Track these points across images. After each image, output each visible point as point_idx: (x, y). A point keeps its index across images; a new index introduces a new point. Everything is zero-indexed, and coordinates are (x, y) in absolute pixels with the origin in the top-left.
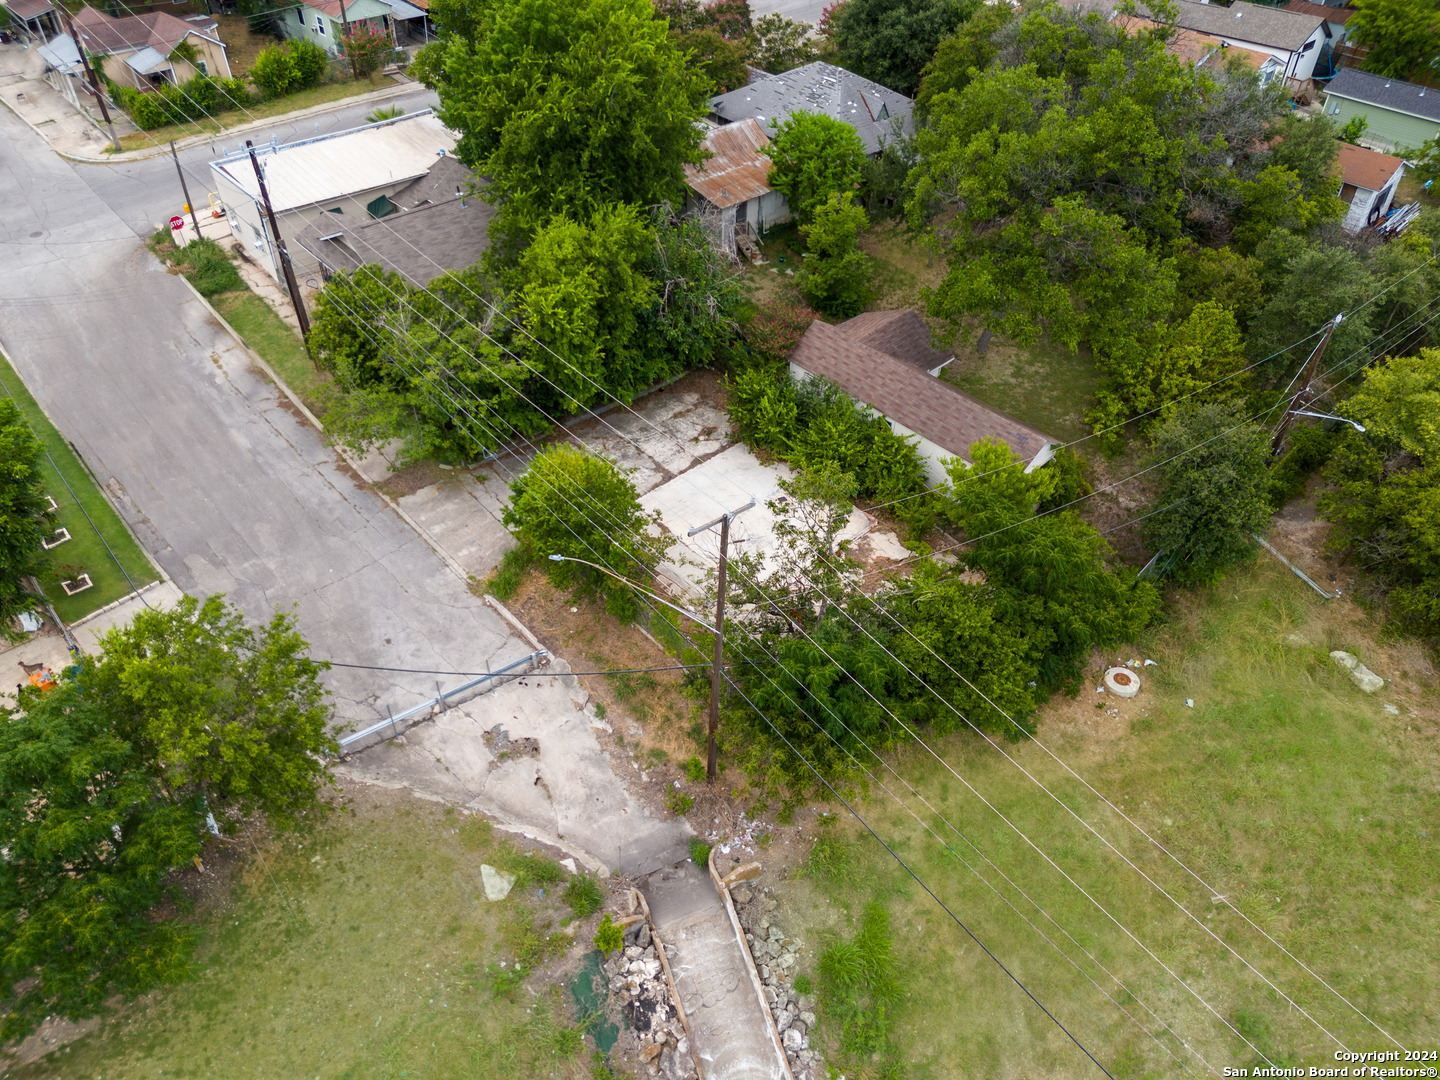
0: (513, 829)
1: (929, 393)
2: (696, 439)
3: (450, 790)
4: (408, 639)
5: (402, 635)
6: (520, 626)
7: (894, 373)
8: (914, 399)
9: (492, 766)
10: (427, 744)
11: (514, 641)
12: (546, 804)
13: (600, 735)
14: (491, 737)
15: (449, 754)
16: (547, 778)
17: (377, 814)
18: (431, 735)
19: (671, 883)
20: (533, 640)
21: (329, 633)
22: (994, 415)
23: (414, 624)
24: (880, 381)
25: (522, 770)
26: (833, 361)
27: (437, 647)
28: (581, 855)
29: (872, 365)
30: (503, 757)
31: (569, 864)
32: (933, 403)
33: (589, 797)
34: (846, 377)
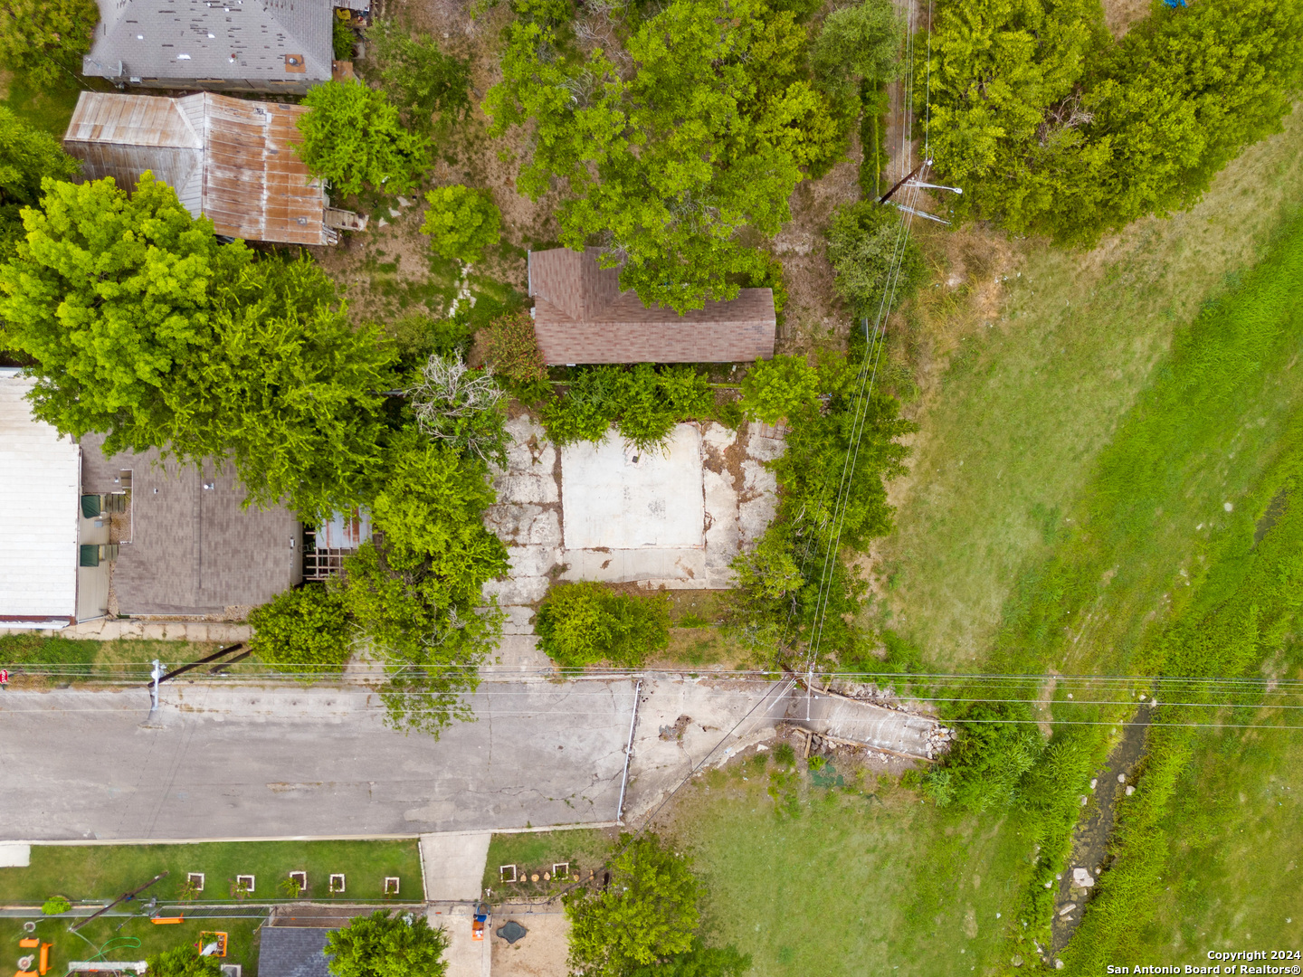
0: (724, 760)
1: (670, 332)
2: (535, 459)
3: (678, 772)
4: (568, 737)
5: (562, 738)
6: (607, 677)
7: (632, 332)
8: (663, 342)
9: (680, 745)
10: (644, 767)
11: (612, 685)
12: (719, 733)
13: (704, 683)
14: (664, 735)
15: (658, 760)
16: (706, 723)
17: (673, 817)
18: (640, 762)
19: (799, 706)
20: (622, 676)
21: (529, 773)
22: (727, 323)
23: (559, 728)
24: (627, 343)
25: (692, 731)
26: (579, 347)
27: (585, 726)
28: (759, 737)
29: (611, 335)
30: (679, 737)
31: (761, 748)
32: (679, 337)
33: (731, 711)
34: (599, 353)
